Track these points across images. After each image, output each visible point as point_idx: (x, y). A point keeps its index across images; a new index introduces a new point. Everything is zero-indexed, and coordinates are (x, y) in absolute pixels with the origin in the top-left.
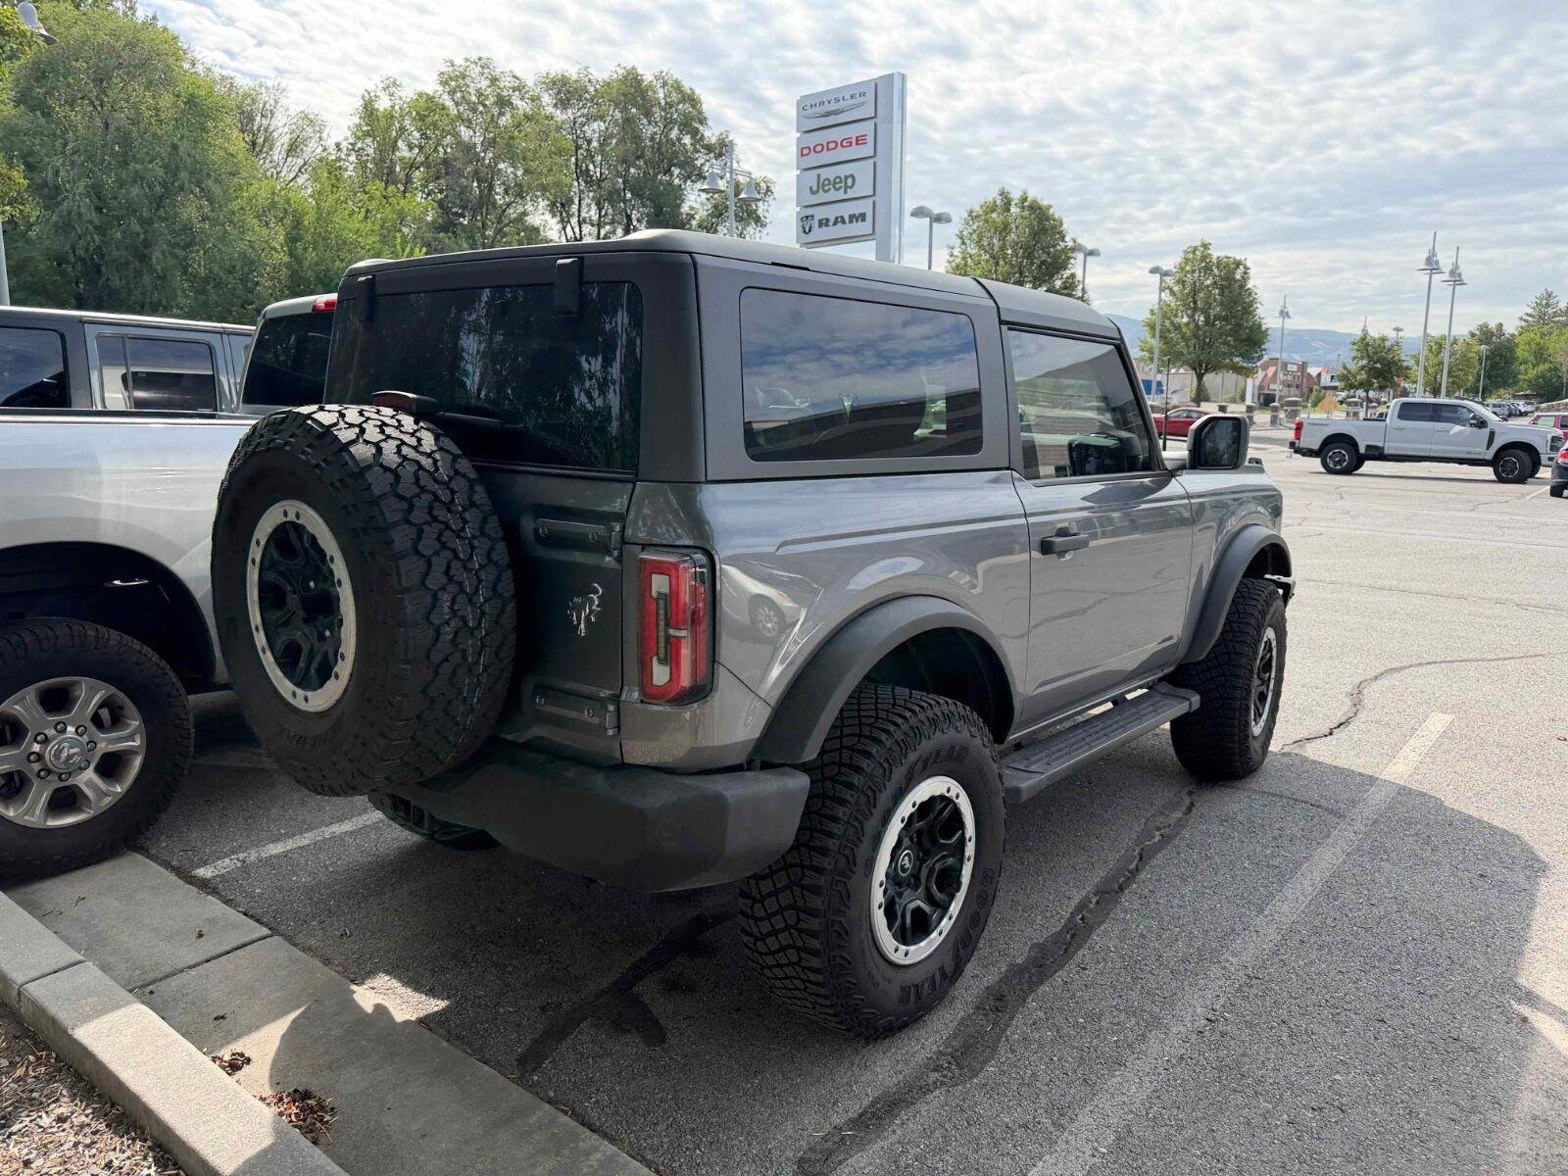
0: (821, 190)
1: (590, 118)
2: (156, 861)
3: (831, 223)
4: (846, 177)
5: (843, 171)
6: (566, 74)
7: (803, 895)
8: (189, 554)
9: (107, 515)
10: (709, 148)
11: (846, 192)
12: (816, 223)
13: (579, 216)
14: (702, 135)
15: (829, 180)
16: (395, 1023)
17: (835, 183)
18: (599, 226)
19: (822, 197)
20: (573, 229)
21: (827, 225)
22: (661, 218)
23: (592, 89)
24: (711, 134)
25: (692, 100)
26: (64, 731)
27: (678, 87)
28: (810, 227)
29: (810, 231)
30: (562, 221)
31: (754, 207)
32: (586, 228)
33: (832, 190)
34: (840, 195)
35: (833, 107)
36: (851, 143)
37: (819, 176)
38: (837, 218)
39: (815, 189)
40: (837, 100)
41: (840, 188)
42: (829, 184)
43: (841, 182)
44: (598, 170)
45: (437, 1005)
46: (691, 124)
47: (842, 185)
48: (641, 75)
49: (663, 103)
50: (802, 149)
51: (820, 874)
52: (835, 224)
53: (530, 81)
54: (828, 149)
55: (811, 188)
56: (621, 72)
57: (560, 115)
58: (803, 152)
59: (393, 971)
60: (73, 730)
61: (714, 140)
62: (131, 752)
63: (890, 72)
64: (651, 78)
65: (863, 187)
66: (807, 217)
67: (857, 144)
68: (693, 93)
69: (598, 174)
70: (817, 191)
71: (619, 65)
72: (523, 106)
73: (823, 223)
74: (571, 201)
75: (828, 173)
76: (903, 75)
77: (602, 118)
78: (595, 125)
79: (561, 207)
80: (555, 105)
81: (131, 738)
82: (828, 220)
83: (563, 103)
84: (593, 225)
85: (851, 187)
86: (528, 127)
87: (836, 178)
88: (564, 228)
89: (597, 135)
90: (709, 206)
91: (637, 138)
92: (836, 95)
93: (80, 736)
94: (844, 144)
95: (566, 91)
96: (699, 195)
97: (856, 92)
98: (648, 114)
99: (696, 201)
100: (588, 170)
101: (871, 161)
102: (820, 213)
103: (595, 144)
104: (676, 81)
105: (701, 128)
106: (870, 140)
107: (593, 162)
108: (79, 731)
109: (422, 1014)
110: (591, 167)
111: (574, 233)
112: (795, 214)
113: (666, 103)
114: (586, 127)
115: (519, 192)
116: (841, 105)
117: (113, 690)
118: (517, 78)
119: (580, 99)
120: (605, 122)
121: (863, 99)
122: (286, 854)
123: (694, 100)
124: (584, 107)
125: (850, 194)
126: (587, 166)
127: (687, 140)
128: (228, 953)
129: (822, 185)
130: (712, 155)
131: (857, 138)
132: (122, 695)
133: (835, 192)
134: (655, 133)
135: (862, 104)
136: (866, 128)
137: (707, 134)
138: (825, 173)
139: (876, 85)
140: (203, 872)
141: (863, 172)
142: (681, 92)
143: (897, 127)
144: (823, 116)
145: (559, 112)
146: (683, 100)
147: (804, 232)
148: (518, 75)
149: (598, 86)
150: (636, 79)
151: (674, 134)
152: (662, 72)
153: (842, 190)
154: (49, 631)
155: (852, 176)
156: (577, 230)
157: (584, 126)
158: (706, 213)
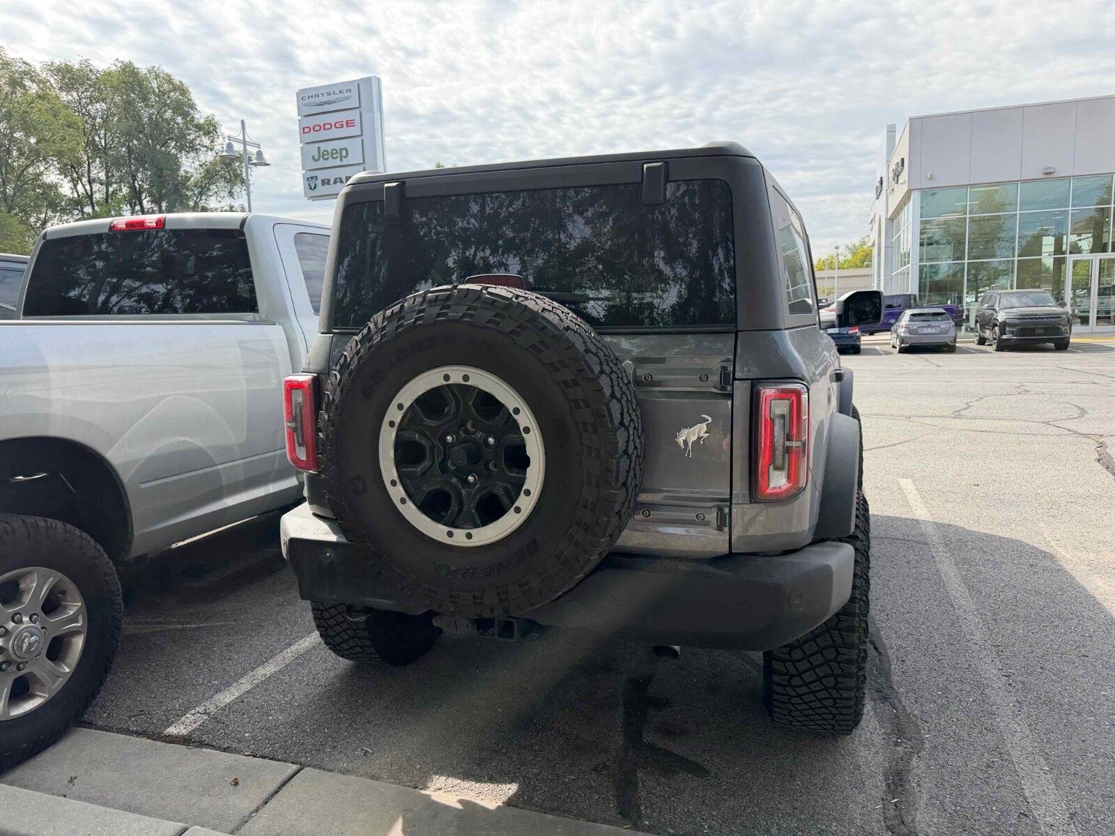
0: (321, 158)
1: (92, 100)
2: (113, 732)
3: (332, 182)
4: (341, 150)
5: (338, 145)
6: (68, 63)
7: (841, 636)
8: (120, 442)
9: (55, 410)
10: (199, 127)
11: (341, 160)
12: (319, 182)
13: (89, 177)
14: (193, 117)
15: (327, 151)
16: (492, 811)
17: (332, 154)
18: (108, 184)
19: (322, 163)
20: (84, 186)
21: (328, 183)
22: (162, 179)
23: (93, 77)
24: (200, 118)
25: (183, 91)
26: (20, 622)
27: (169, 80)
28: (315, 185)
29: (315, 187)
30: (73, 180)
31: (239, 172)
32: (96, 187)
33: (330, 158)
34: (337, 162)
35: (326, 98)
36: (342, 125)
37: (319, 148)
38: (336, 179)
39: (316, 157)
40: (329, 94)
41: (337, 157)
42: (328, 154)
43: (337, 153)
44: (103, 141)
45: (511, 789)
46: (183, 108)
47: (338, 155)
48: (137, 69)
49: (157, 91)
50: (304, 128)
51: (852, 616)
52: (335, 182)
53: (38, 67)
54: (325, 129)
55: (313, 157)
56: (119, 65)
57: (65, 97)
58: (304, 131)
59: (440, 771)
60: (28, 619)
61: (202, 121)
62: (75, 633)
63: (369, 76)
64: (145, 71)
65: (354, 157)
66: (312, 178)
67: (347, 126)
68: (182, 84)
69: (103, 144)
70: (319, 159)
71: (117, 60)
72: (33, 88)
73: (324, 182)
74: (80, 164)
75: (329, 146)
76: (378, 78)
77: (103, 100)
78: (98, 106)
79: (71, 168)
80: (61, 89)
81: (74, 619)
82: (329, 180)
83: (68, 86)
84: (102, 184)
85: (345, 157)
86: (39, 104)
87: (333, 150)
88: (75, 186)
89: (100, 113)
90: (202, 171)
91: (137, 117)
92: (329, 90)
93: (35, 623)
94: (337, 125)
95: (71, 77)
96: (193, 162)
97: (345, 88)
98: (145, 99)
99: (191, 167)
100: (94, 140)
101: (360, 139)
102: (321, 175)
103: (99, 120)
104: (167, 75)
105: (191, 112)
106: (357, 122)
107: (99, 135)
108: (33, 619)
109: (504, 798)
110: (97, 138)
111: (86, 190)
112: (301, 176)
113: (159, 91)
114: (90, 107)
115: (36, 156)
116: (333, 97)
117: (60, 575)
118: (27, 64)
119: (82, 84)
120: (106, 103)
121: (349, 94)
122: (241, 700)
123: (183, 90)
124: (86, 90)
125: (345, 162)
126: (93, 137)
127: (179, 120)
128: (276, 792)
129: (322, 155)
130: (201, 133)
131: (347, 122)
132: (66, 579)
133: (332, 160)
134: (153, 114)
135: (347, 98)
136: (354, 115)
137: (197, 116)
138: (324, 146)
139: (358, 85)
140: (172, 730)
141: (354, 146)
142: (172, 83)
143: (377, 115)
144: (318, 105)
145: (64, 94)
146: (175, 89)
147: (311, 188)
148: (28, 62)
149: (98, 75)
150: (133, 71)
151: (168, 114)
152: (154, 67)
153: (339, 158)
154: (7, 525)
155: (345, 149)
156: (88, 187)
157: (88, 105)
158: (199, 176)
